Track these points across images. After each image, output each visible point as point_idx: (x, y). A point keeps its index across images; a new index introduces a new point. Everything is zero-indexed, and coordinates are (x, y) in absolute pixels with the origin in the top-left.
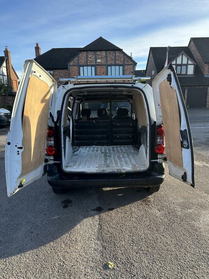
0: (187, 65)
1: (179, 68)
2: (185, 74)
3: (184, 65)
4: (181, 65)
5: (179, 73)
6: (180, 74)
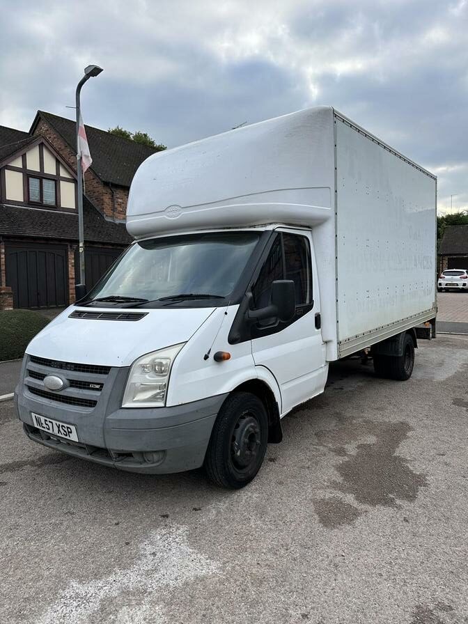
0: (56, 180)
1: (34, 183)
2: (54, 204)
3: (49, 178)
4: (41, 176)
5: (35, 197)
6: (40, 204)
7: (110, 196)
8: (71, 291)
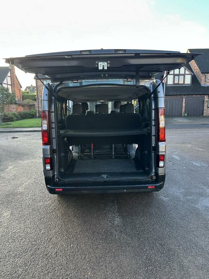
0: (184, 75)
2: (183, 83)
4: (179, 75)
5: (176, 82)
6: (178, 84)
7: (204, 77)
8: (183, 111)
